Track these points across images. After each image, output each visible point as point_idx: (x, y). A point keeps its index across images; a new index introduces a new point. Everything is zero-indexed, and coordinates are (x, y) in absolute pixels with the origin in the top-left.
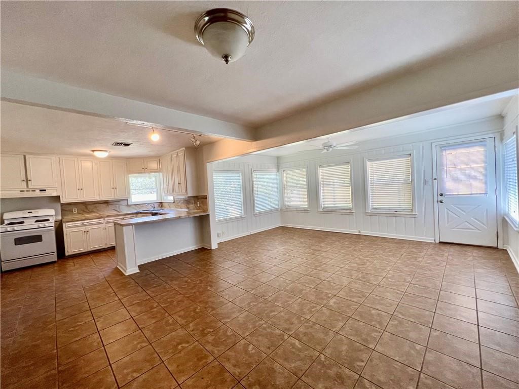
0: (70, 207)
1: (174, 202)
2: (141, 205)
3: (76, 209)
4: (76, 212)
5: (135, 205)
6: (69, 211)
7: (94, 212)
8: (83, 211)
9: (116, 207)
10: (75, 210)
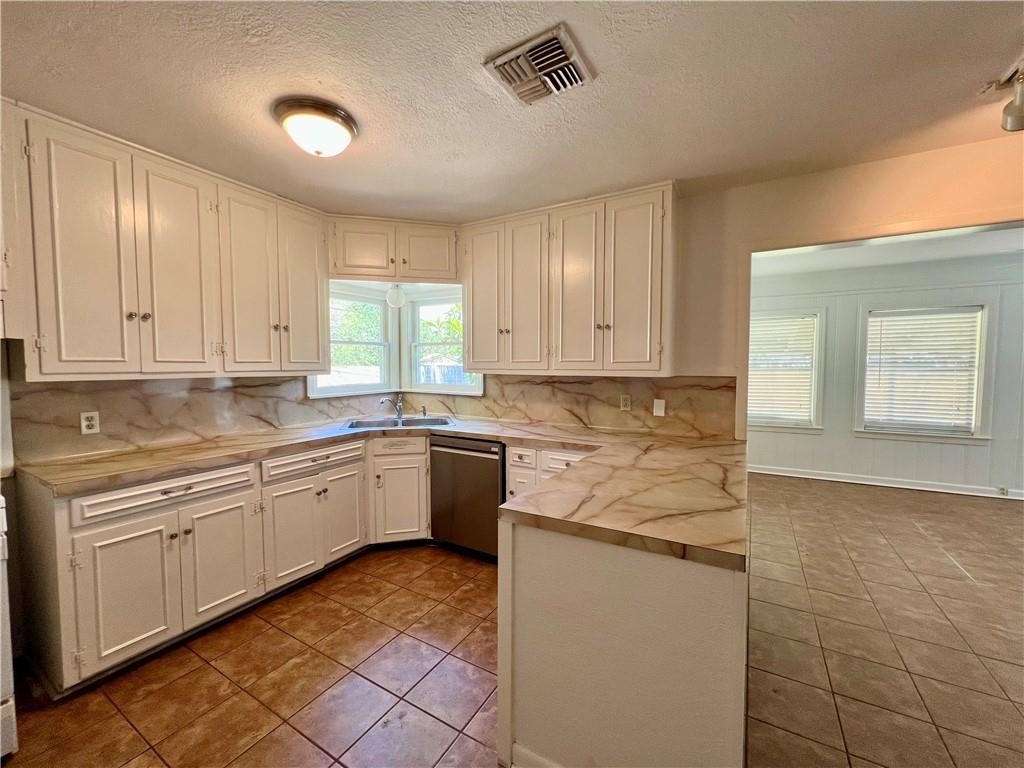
0: (64, 406)
1: (484, 395)
2: (345, 402)
3: (96, 414)
4: (97, 430)
5: (328, 400)
6: (59, 423)
7: (182, 428)
8: (129, 424)
9: (266, 406)
10: (90, 422)
